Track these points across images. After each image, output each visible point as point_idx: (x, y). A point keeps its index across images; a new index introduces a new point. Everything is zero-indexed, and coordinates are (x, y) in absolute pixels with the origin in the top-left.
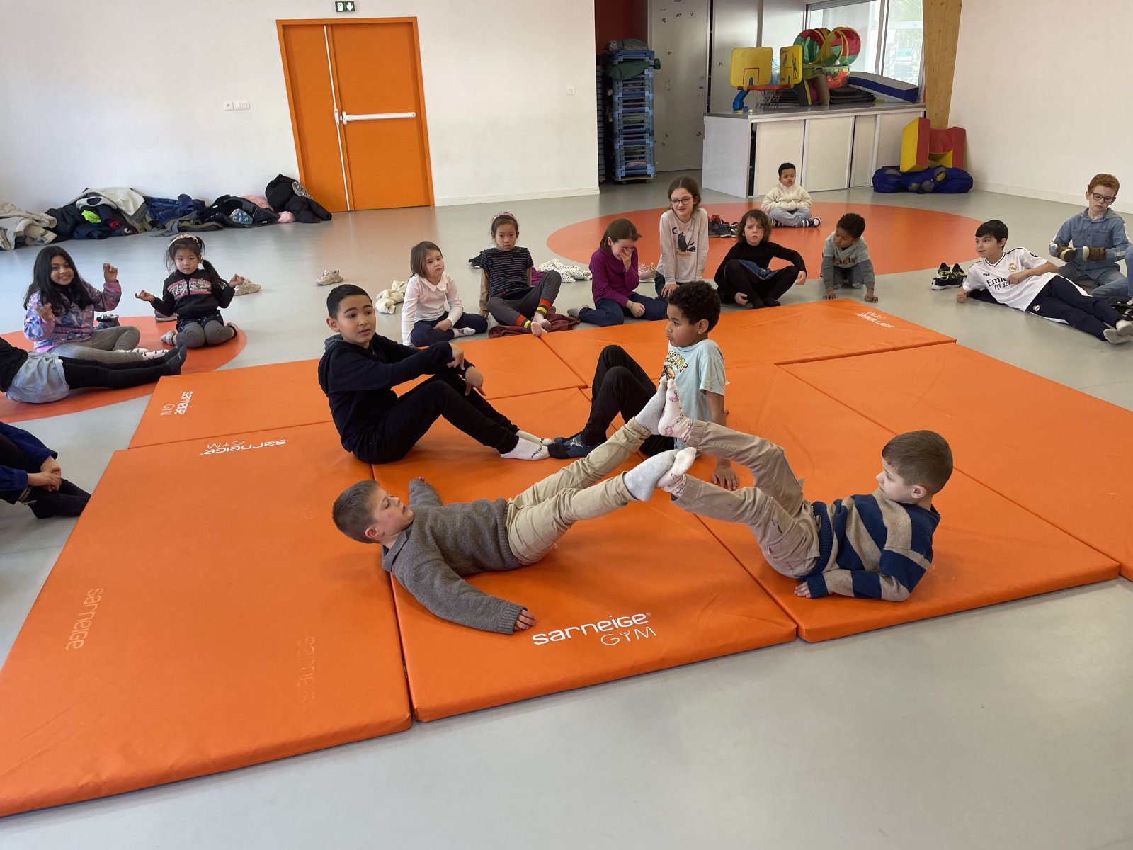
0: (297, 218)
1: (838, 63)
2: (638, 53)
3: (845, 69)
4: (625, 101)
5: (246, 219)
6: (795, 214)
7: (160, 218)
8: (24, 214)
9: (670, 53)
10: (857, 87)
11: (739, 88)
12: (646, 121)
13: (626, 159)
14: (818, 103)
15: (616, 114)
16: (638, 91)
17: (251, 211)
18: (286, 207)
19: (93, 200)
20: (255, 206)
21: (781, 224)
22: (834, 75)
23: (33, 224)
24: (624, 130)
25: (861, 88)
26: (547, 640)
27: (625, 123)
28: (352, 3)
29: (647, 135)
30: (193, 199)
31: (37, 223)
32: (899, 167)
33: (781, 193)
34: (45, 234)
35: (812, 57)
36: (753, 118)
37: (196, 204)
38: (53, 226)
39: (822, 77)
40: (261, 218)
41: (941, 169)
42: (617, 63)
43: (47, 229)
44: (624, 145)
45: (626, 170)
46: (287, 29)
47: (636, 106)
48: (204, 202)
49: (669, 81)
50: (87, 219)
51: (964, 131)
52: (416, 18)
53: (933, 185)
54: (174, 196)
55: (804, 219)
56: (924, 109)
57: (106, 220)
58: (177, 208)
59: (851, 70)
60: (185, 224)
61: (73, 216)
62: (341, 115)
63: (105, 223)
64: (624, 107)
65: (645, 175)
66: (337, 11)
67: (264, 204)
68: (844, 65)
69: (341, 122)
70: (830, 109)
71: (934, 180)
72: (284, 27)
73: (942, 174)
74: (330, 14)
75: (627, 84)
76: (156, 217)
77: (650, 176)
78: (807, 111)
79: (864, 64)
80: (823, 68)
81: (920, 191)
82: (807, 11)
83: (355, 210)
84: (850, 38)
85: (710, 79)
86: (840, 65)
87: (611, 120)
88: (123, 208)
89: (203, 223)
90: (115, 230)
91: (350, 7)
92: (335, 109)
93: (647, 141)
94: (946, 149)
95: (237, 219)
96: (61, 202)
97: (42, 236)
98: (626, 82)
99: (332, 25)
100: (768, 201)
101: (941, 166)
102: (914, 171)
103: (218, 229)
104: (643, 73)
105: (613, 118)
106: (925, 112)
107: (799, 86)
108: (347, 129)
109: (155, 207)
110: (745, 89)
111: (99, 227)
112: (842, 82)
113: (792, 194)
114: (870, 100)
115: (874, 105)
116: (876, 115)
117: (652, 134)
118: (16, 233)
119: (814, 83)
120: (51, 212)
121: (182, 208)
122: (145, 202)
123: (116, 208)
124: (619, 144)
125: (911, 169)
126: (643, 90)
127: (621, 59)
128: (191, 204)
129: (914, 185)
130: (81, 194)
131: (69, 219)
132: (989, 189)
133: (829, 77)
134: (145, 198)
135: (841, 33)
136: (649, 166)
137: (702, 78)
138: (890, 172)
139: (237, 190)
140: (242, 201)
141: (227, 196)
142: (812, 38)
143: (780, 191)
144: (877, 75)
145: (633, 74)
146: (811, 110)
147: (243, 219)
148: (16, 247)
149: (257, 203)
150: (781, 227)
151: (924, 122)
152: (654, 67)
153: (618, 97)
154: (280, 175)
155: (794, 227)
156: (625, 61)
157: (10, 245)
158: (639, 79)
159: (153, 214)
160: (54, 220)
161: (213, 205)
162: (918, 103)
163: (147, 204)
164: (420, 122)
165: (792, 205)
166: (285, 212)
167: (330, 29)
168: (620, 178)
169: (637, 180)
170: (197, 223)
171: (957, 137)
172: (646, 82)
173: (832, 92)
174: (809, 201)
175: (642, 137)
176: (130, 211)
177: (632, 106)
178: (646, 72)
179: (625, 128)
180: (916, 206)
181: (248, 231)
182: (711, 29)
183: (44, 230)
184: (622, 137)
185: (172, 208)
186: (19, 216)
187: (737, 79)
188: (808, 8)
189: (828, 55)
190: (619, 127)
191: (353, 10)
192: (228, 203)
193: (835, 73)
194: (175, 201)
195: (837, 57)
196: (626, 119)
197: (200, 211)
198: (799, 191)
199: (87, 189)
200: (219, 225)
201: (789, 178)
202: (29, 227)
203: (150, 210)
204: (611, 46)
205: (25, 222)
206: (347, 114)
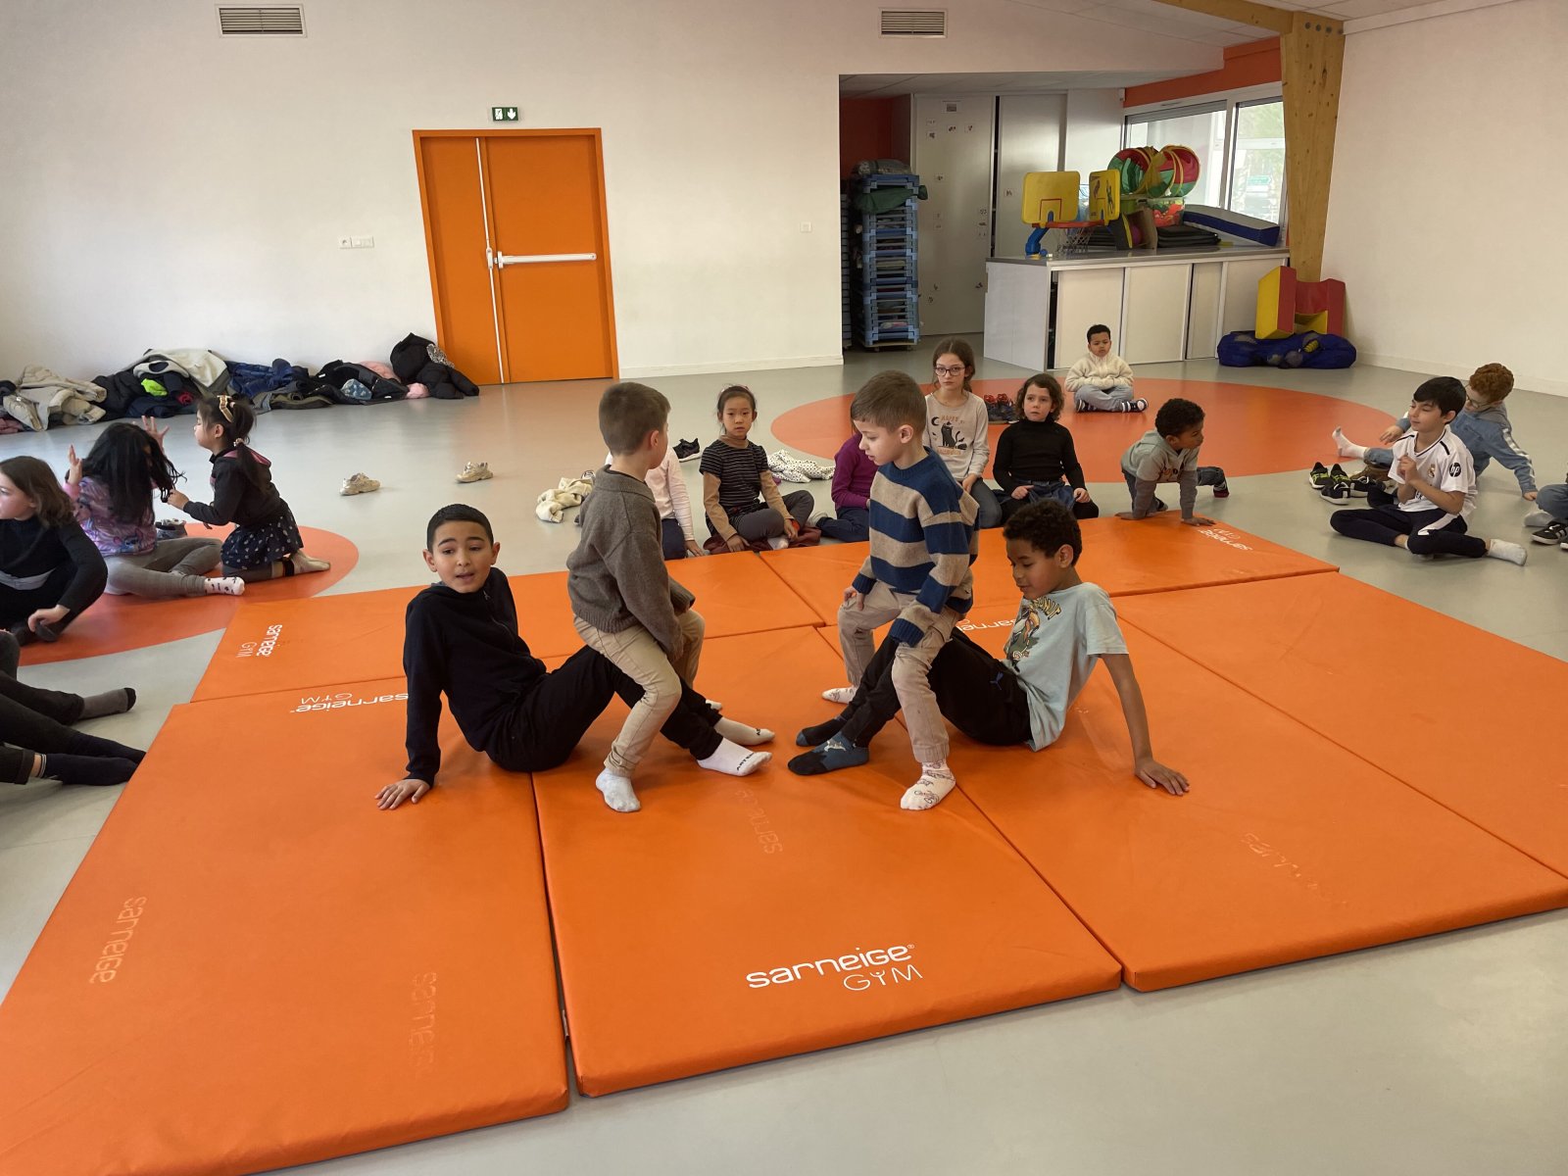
0: (432, 393)
1: (1168, 193)
2: (897, 177)
3: (1178, 202)
4: (879, 241)
5: (363, 393)
6: (1113, 393)
7: (247, 391)
8: (63, 382)
9: (939, 178)
10: (1194, 225)
11: (1034, 225)
12: (908, 267)
13: (880, 318)
14: (1141, 246)
15: (867, 258)
16: (898, 228)
17: (370, 382)
18: (418, 377)
19: (157, 365)
20: (376, 376)
21: (1092, 407)
22: (1164, 209)
23: (74, 397)
24: (878, 280)
25: (1200, 226)
26: (768, 982)
27: (878, 270)
28: (515, 109)
29: (908, 286)
30: (292, 365)
31: (79, 395)
32: (1252, 333)
33: (1093, 365)
34: (90, 409)
35: (1133, 186)
36: (1054, 266)
37: (296, 372)
38: (101, 399)
39: (1148, 212)
40: (382, 391)
41: (1311, 336)
42: (868, 191)
43: (93, 403)
44: (878, 299)
45: (880, 333)
46: (425, 141)
47: (894, 248)
48: (307, 370)
49: (938, 215)
50: (147, 390)
51: (1342, 285)
52: (599, 129)
53: (1301, 358)
54: (267, 361)
55: (1125, 401)
56: (1288, 255)
57: (173, 392)
58: (269, 378)
59: (1187, 202)
60: (281, 398)
61: (129, 387)
62: (495, 255)
63: (172, 395)
64: (878, 248)
65: (906, 339)
66: (495, 119)
67: (389, 375)
68: (1177, 196)
69: (496, 265)
70: (1157, 254)
71: (1303, 350)
72: (422, 139)
73: (1316, 342)
74: (485, 124)
75: (881, 219)
76: (241, 389)
77: (912, 341)
78: (1127, 256)
79: (1205, 195)
80: (1149, 200)
81: (1284, 365)
82: (1126, 124)
83: (511, 383)
84: (1185, 161)
85: (994, 213)
86: (1171, 196)
87: (859, 266)
88: (197, 377)
89: (305, 397)
90: (185, 406)
91: (512, 115)
92: (489, 248)
93: (909, 294)
94: (1319, 308)
95: (351, 393)
96: (115, 366)
97: (86, 412)
98: (880, 216)
99: (487, 138)
100: (1075, 376)
101: (1313, 331)
102: (1274, 337)
103: (325, 405)
104: (904, 204)
105: (863, 264)
106: (1289, 259)
107: (1116, 224)
108: (503, 274)
109: (240, 375)
110: (1043, 227)
111: (164, 401)
112: (1175, 217)
113: (1105, 367)
114: (1213, 243)
115: (1219, 249)
116: (1222, 263)
117: (915, 285)
118: (50, 408)
119: (1136, 219)
120: (99, 381)
121: (277, 378)
122: (228, 369)
123: (187, 376)
124: (871, 298)
125: (1271, 335)
126: (903, 226)
127: (874, 185)
128: (289, 372)
129: (1275, 357)
130: (141, 357)
131: (123, 391)
132: (1380, 364)
133: (1156, 211)
134: (228, 363)
135: (1172, 154)
136: (911, 328)
137: (983, 212)
138: (1241, 338)
139: (350, 357)
140: (358, 368)
141: (339, 362)
142: (1133, 159)
143: (1091, 363)
144: (1222, 209)
145: (891, 205)
146: (1133, 255)
147: (359, 393)
148: (50, 427)
149: (378, 372)
150: (1092, 411)
151: (1287, 273)
152: (919, 197)
153: (870, 235)
154: (411, 335)
155: (1110, 411)
156: (880, 188)
157: (41, 424)
158: (897, 212)
159: (238, 385)
160: (103, 392)
161: (319, 374)
162: (1279, 247)
163: (230, 372)
164: (602, 266)
165: (1108, 382)
166: (417, 384)
167: (484, 143)
168: (871, 343)
169: (894, 345)
170: (296, 398)
171: (1334, 294)
172: (908, 216)
173: (1161, 232)
174: (1130, 376)
175: (902, 289)
176: (207, 381)
177: (888, 248)
178: (908, 202)
179: (879, 276)
180: (1276, 386)
181: (365, 409)
182: (996, 147)
183: (88, 405)
184: (874, 288)
185: (262, 377)
186: (56, 385)
187: (1031, 213)
188: (1127, 121)
189: (1155, 183)
190: (870, 275)
191: (516, 118)
192: (338, 372)
193: (1164, 206)
194: (268, 368)
195: (1166, 186)
196: (881, 265)
197: (301, 382)
198: (1116, 362)
199: (150, 350)
200: (326, 401)
201: (1101, 345)
202: (68, 400)
203: (235, 381)
204: (861, 168)
205: (64, 393)
206: (503, 255)
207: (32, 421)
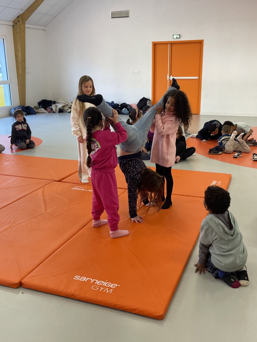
5: (127, 112)
8: (64, 102)
17: (130, 109)
23: (66, 106)
28: (179, 35)
37: (115, 105)
43: (69, 108)
46: (155, 45)
52: (203, 40)
62: (170, 77)
66: (173, 38)
67: (135, 107)
69: (170, 79)
74: (171, 39)
95: (124, 112)
97: (67, 110)
99: (172, 43)
118: (59, 108)
128: (113, 104)
148: (59, 112)
149: (133, 107)
154: (144, 97)
157: (57, 111)
161: (119, 106)
167: (171, 44)
191: (179, 38)
192: (124, 105)
194: (110, 103)
205: (63, 105)
206: (172, 76)
207: (55, 110)
